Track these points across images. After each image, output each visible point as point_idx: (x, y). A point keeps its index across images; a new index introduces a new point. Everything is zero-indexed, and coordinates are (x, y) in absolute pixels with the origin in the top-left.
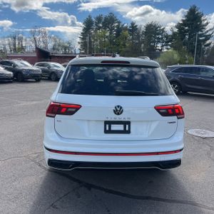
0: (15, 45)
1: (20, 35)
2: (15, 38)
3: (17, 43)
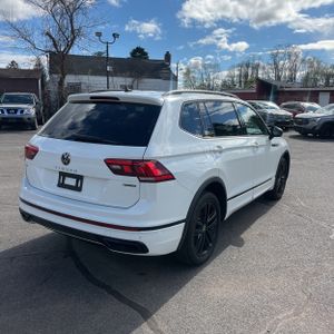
0: (246, 76)
1: (256, 62)
2: (248, 66)
3: (250, 74)
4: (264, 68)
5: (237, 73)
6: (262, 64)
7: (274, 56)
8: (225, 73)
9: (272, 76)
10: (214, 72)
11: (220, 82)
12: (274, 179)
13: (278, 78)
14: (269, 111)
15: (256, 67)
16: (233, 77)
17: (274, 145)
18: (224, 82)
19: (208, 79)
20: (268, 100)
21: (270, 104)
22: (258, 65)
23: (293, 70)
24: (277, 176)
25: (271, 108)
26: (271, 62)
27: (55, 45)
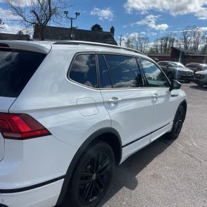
0: (166, 46)
2: (167, 40)
4: (177, 41)
5: (159, 43)
6: (176, 39)
7: (185, 34)
8: (152, 44)
9: (183, 46)
10: (145, 43)
11: (148, 49)
12: (172, 123)
13: (186, 48)
14: (178, 69)
15: (172, 41)
16: (157, 46)
17: (173, 96)
18: (152, 49)
19: (141, 47)
20: (177, 61)
21: (179, 64)
22: (174, 39)
23: (197, 43)
24: (175, 121)
25: (179, 66)
26: (183, 37)
27: (38, 19)
